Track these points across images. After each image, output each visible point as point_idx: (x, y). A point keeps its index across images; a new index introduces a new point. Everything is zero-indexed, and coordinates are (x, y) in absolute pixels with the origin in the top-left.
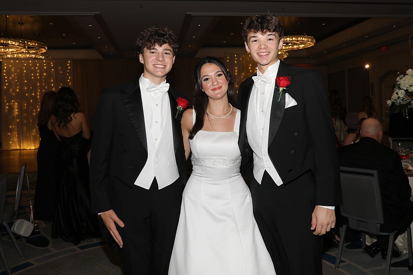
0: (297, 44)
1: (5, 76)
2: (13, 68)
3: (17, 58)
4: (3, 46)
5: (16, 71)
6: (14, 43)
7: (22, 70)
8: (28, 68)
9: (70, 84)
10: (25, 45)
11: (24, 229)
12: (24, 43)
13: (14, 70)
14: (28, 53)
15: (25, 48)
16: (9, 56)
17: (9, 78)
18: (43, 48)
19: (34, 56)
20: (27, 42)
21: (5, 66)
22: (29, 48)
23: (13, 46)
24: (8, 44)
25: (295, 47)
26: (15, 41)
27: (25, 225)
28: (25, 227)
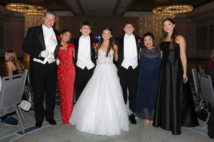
0: (182, 10)
1: (26, 24)
2: (30, 20)
3: (32, 15)
4: (26, 9)
5: (31, 22)
6: (31, 7)
7: (34, 21)
8: (37, 20)
9: (58, 29)
10: (36, 8)
11: (26, 107)
12: (36, 7)
13: (31, 21)
14: (38, 12)
15: (36, 9)
16: (28, 14)
17: (28, 25)
18: (45, 10)
19: (40, 14)
20: (38, 7)
21: (26, 19)
22: (38, 10)
23: (31, 9)
24: (29, 7)
25: (181, 11)
26: (32, 6)
27: (27, 104)
28: (26, 105)
